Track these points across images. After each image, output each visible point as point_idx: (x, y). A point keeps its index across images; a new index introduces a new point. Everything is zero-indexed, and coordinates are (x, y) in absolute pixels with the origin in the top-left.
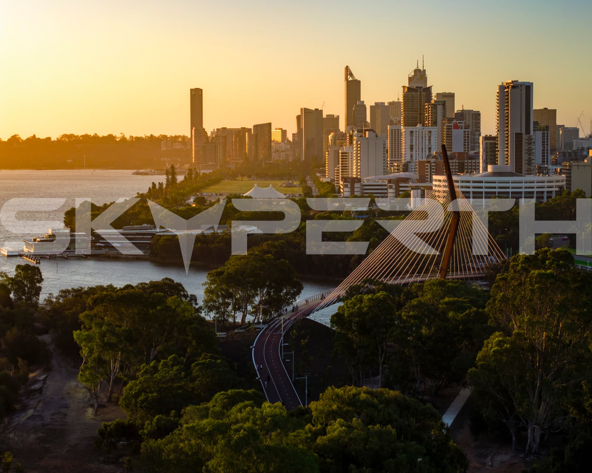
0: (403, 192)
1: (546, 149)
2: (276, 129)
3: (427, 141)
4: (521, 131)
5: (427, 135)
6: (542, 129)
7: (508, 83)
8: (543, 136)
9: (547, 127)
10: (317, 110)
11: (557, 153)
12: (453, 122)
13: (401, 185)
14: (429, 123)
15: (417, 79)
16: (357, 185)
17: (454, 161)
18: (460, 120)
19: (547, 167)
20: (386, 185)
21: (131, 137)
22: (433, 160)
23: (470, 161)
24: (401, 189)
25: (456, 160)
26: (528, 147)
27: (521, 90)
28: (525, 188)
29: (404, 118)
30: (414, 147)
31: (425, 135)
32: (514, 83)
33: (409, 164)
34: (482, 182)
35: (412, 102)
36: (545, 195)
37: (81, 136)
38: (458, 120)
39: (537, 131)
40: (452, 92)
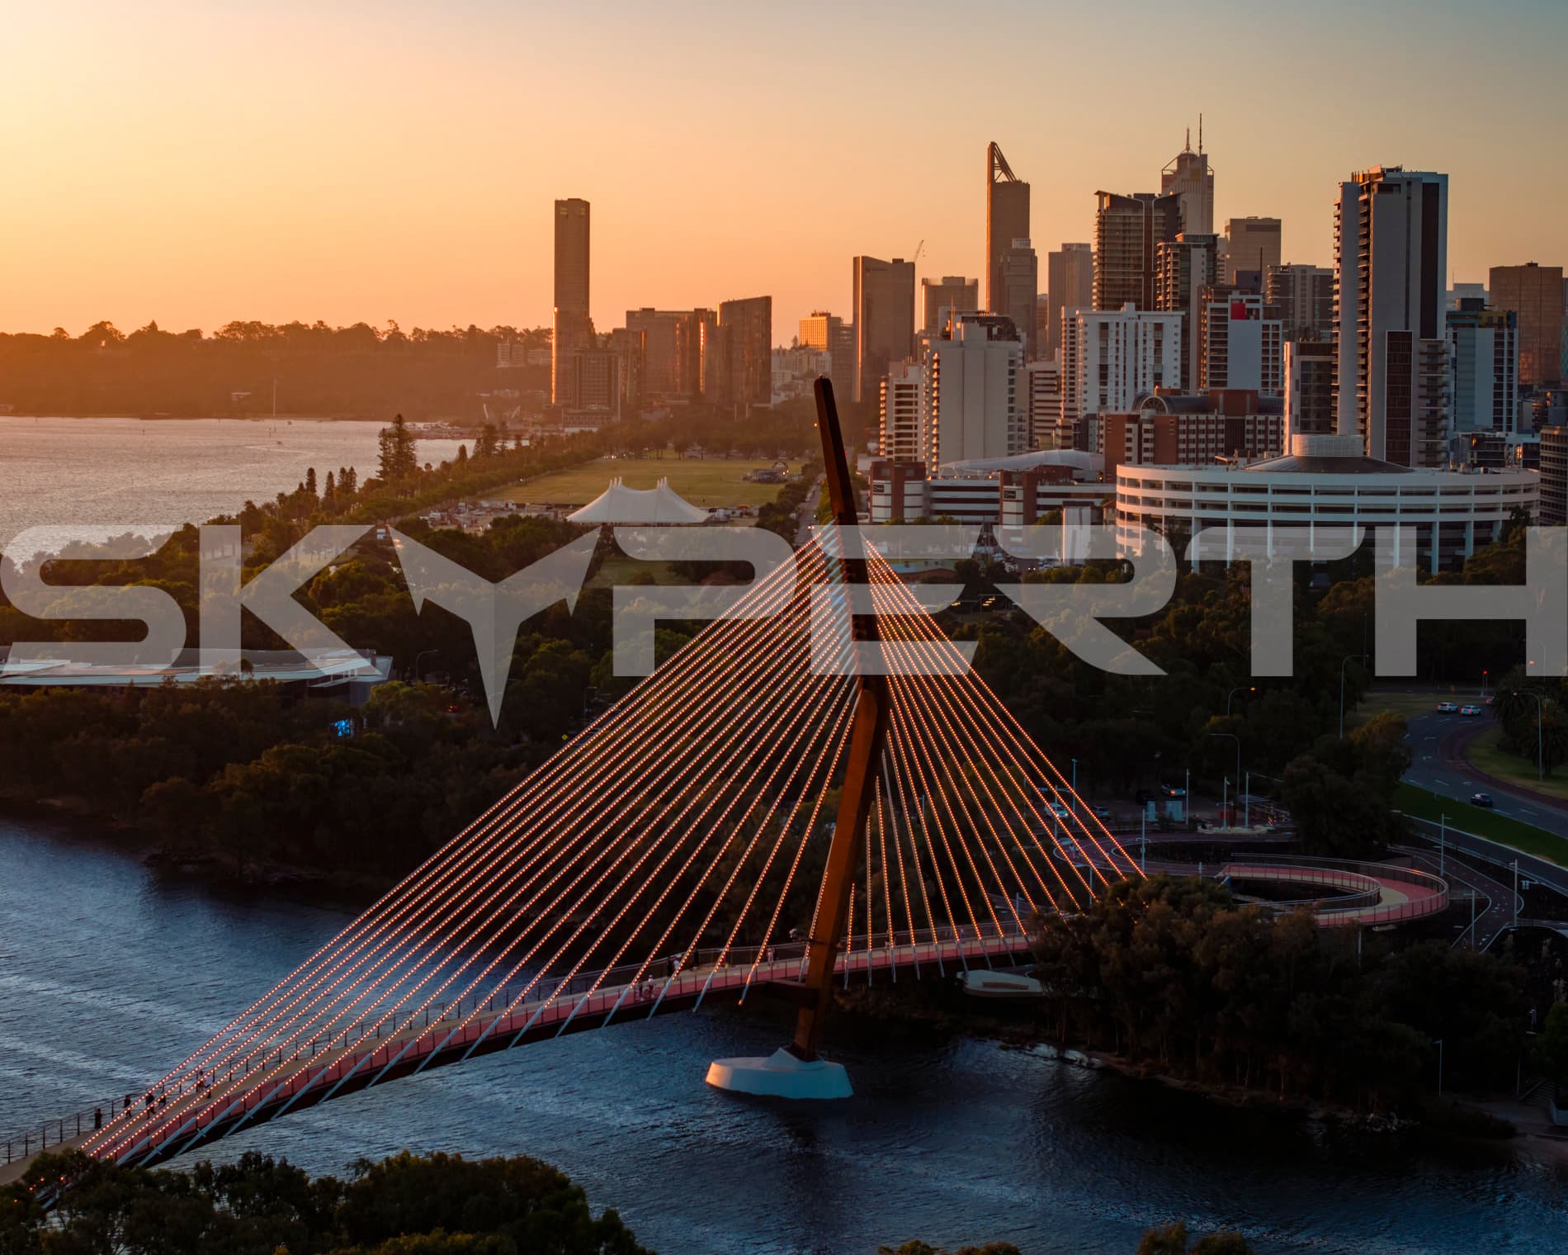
0: (1046, 513)
1: (1505, 383)
2: (813, 315)
3: (1150, 353)
4: (1407, 328)
5: (1150, 336)
6: (1496, 321)
7: (1370, 175)
8: (1499, 344)
9: (1511, 316)
10: (898, 262)
11: (1549, 394)
12: (1230, 297)
13: (1041, 489)
14: (1166, 301)
15: (1183, 180)
16: (911, 487)
17: (1212, 417)
18: (1252, 294)
19: (1503, 439)
20: (995, 489)
21: (416, 331)
22: (1146, 414)
23: (1261, 418)
24: (1041, 501)
25: (1218, 413)
26: (1428, 378)
27: (1409, 198)
28: (1404, 511)
29: (1099, 284)
30: (1112, 370)
31: (1145, 335)
32: (1389, 175)
33: (1091, 422)
34: (1263, 490)
35: (1124, 238)
36: (1470, 535)
37: (282, 328)
38: (1247, 293)
39: (1480, 326)
40: (1275, 217)
